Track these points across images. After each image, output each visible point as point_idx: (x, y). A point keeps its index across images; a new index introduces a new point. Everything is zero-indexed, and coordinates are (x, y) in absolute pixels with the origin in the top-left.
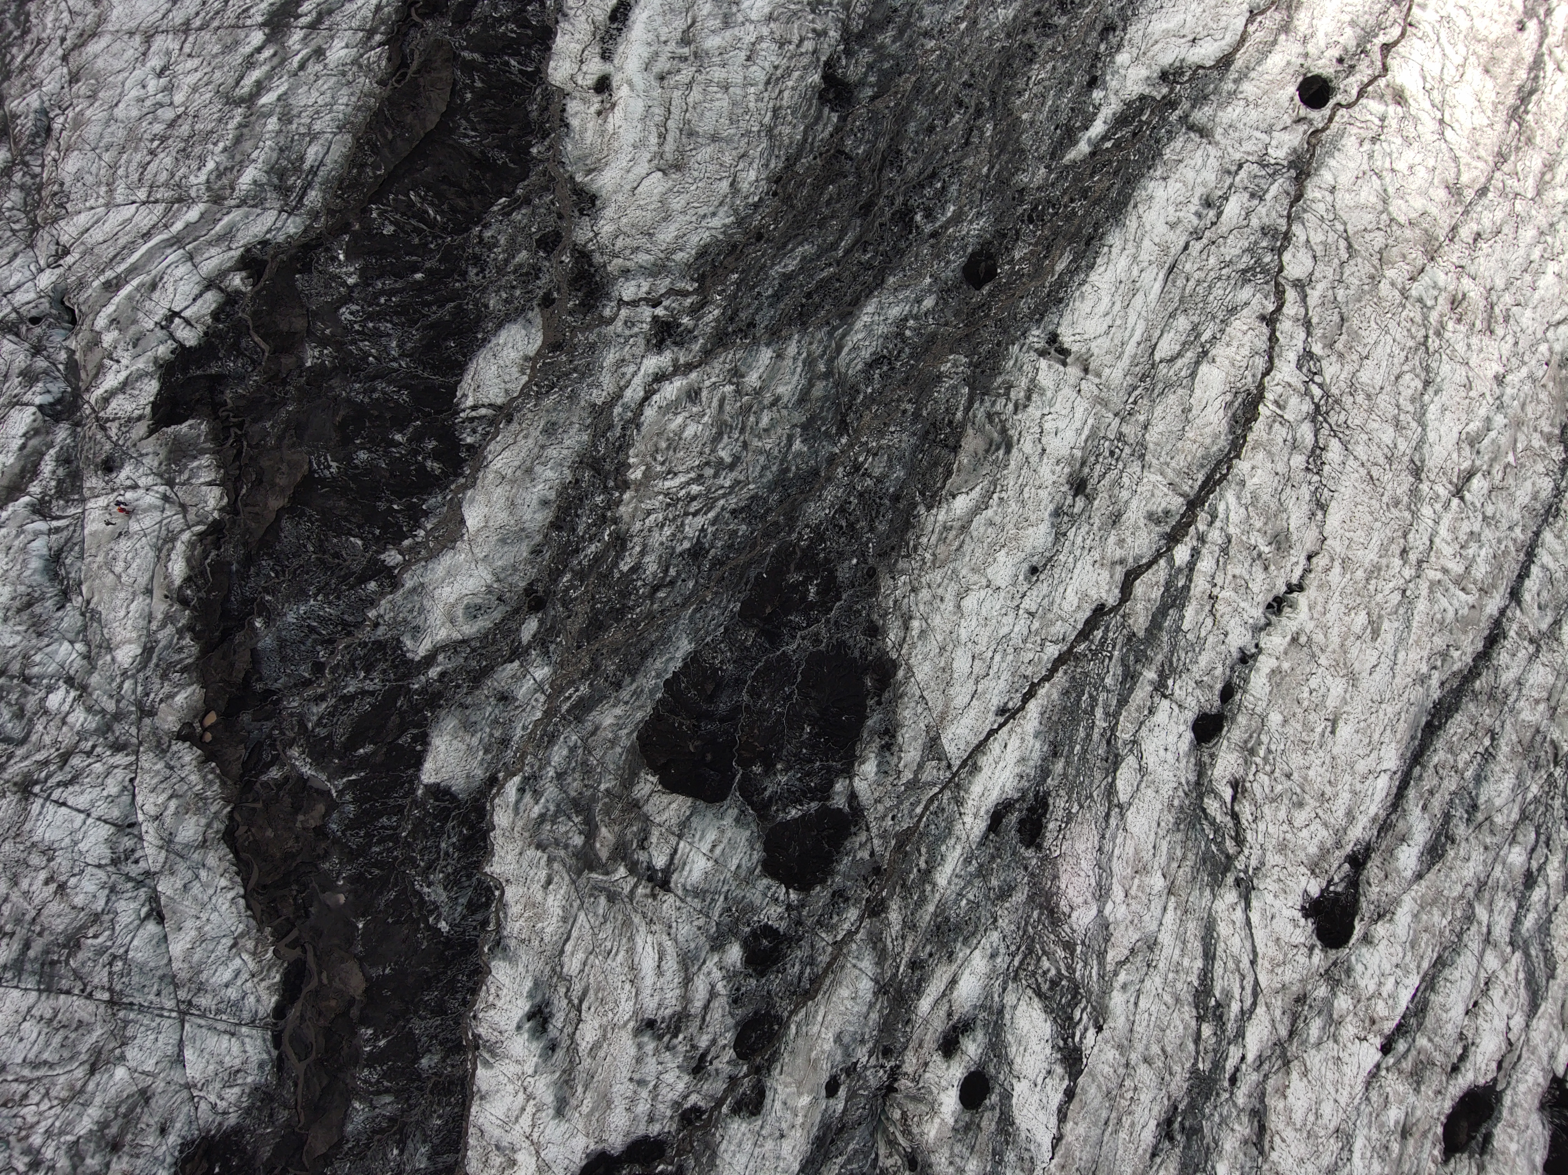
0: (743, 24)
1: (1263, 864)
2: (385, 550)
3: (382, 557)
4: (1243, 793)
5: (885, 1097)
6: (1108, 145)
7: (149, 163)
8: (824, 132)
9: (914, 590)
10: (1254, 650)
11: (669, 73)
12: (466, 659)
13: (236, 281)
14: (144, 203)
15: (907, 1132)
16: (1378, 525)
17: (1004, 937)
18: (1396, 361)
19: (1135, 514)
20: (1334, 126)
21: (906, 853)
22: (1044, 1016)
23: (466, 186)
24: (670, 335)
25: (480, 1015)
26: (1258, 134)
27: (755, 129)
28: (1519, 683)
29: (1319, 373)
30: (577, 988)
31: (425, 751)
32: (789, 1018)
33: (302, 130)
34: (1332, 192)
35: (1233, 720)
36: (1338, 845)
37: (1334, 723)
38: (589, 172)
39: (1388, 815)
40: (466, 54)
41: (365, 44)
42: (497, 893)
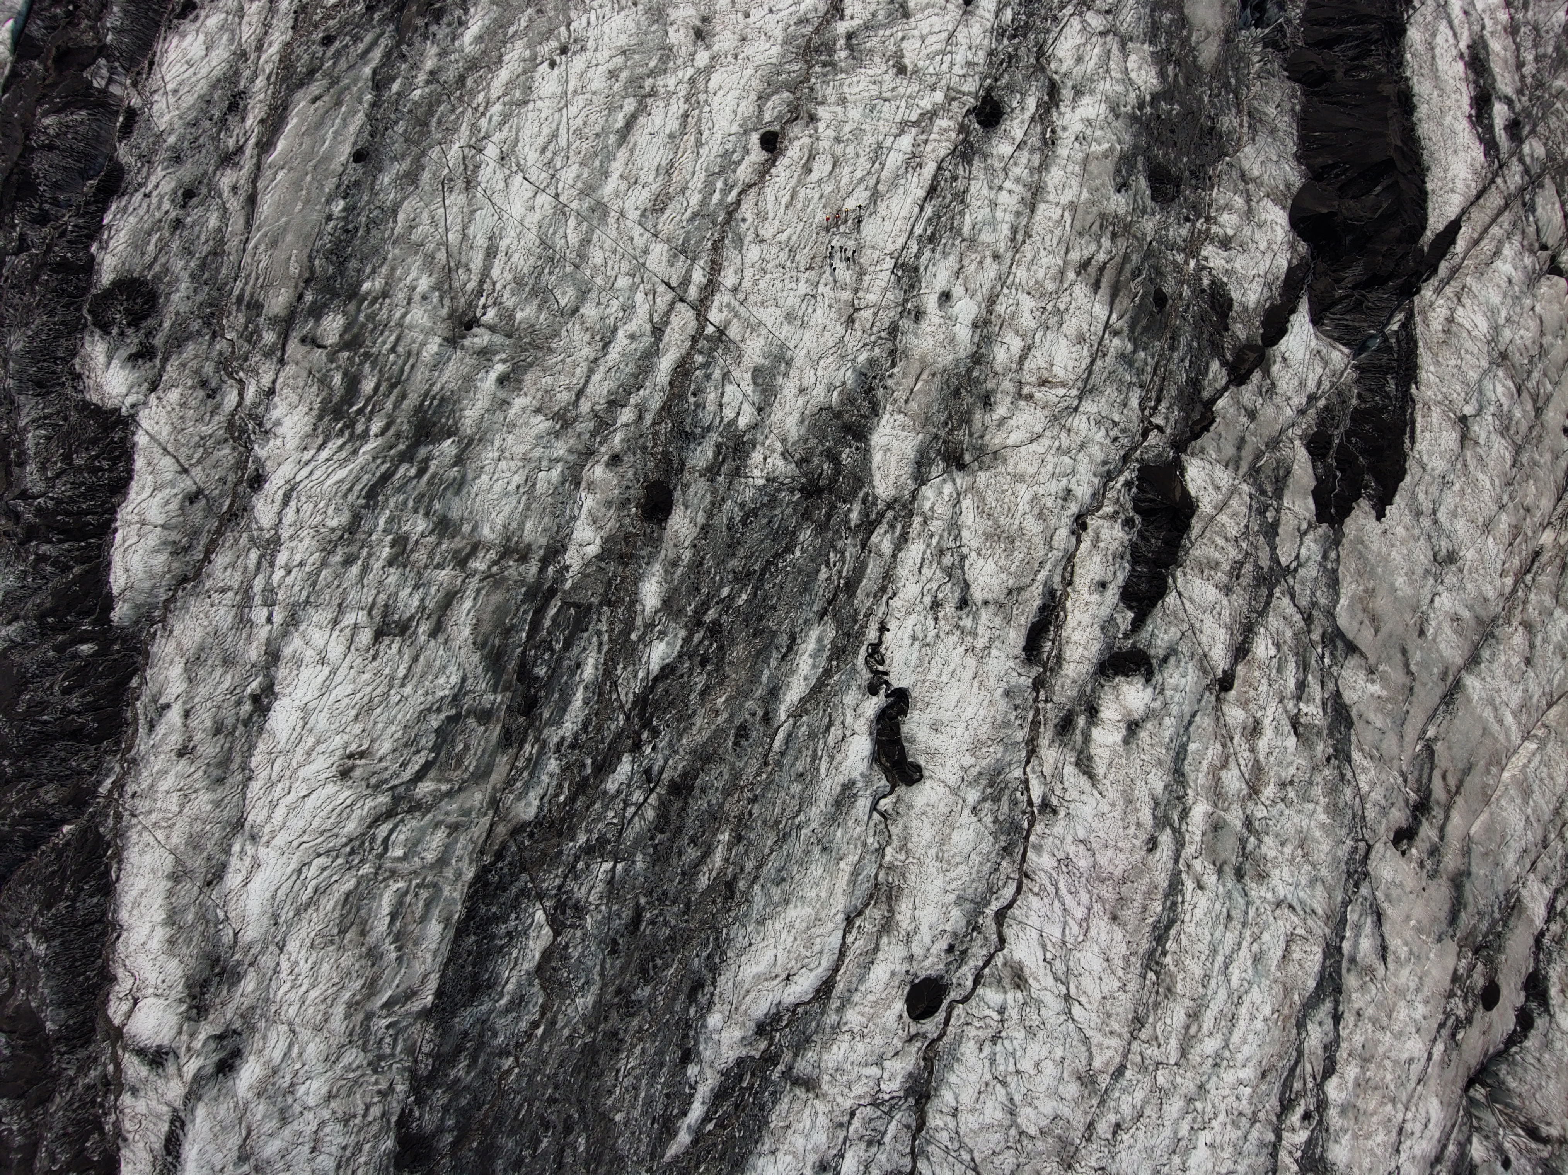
6: (710, 1127)
20: (950, 1032)
26: (868, 1071)
34: (954, 1116)
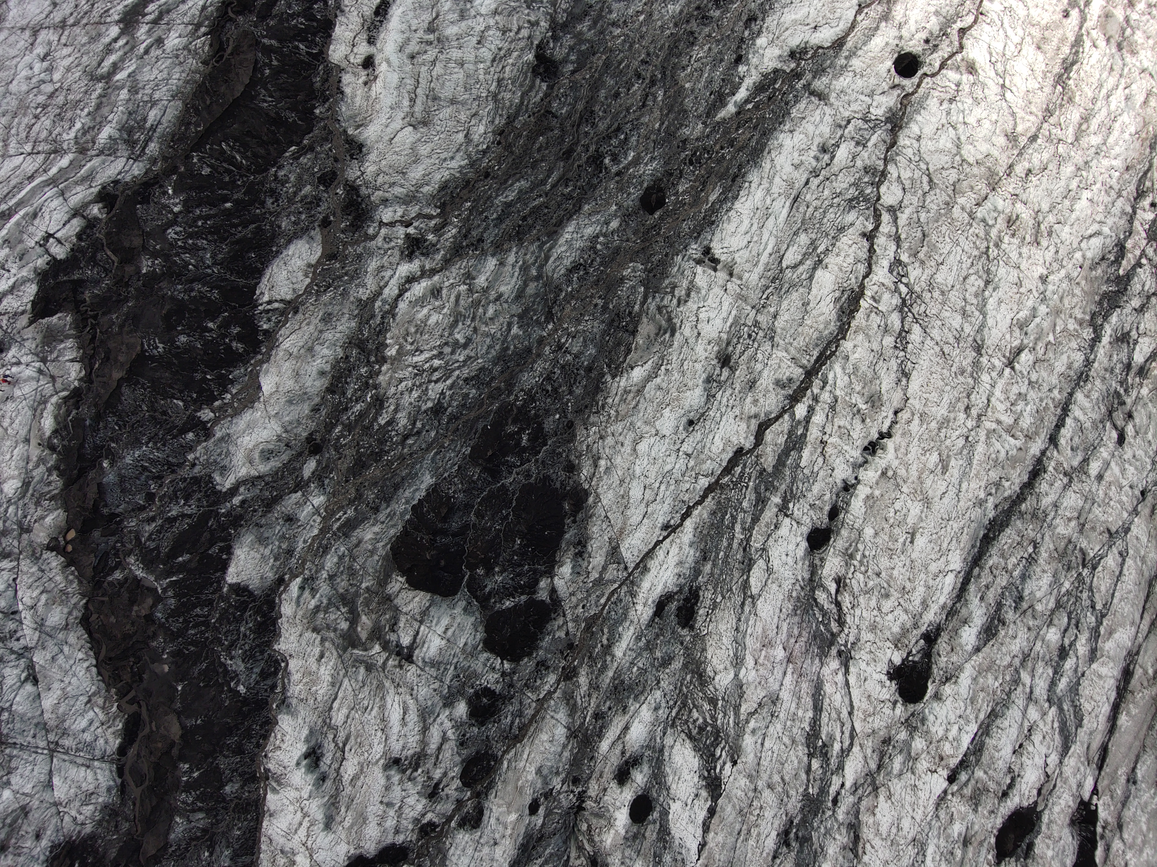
0: (475, 17)
1: (858, 640)
2: (201, 409)
3: (199, 414)
4: (844, 587)
5: (576, 814)
6: (750, 106)
7: (33, 125)
8: (536, 97)
9: (602, 438)
10: (854, 481)
11: (418, 53)
12: (261, 490)
13: (95, 210)
14: (29, 154)
15: (591, 840)
16: (948, 388)
17: (665, 695)
18: (964, 266)
19: (766, 380)
20: (921, 91)
21: (593, 632)
22: (693, 753)
23: (265, 138)
24: (418, 248)
25: (270, 755)
26: (863, 97)
27: (484, 95)
28: (1056, 506)
29: (906, 275)
30: (342, 735)
31: (229, 559)
32: (502, 756)
33: (146, 98)
34: (918, 140)
35: (838, 533)
36: (916, 626)
37: (913, 535)
38: (358, 127)
39: (954, 604)
40: (265, 41)
41: (194, 34)
42: (283, 665)
